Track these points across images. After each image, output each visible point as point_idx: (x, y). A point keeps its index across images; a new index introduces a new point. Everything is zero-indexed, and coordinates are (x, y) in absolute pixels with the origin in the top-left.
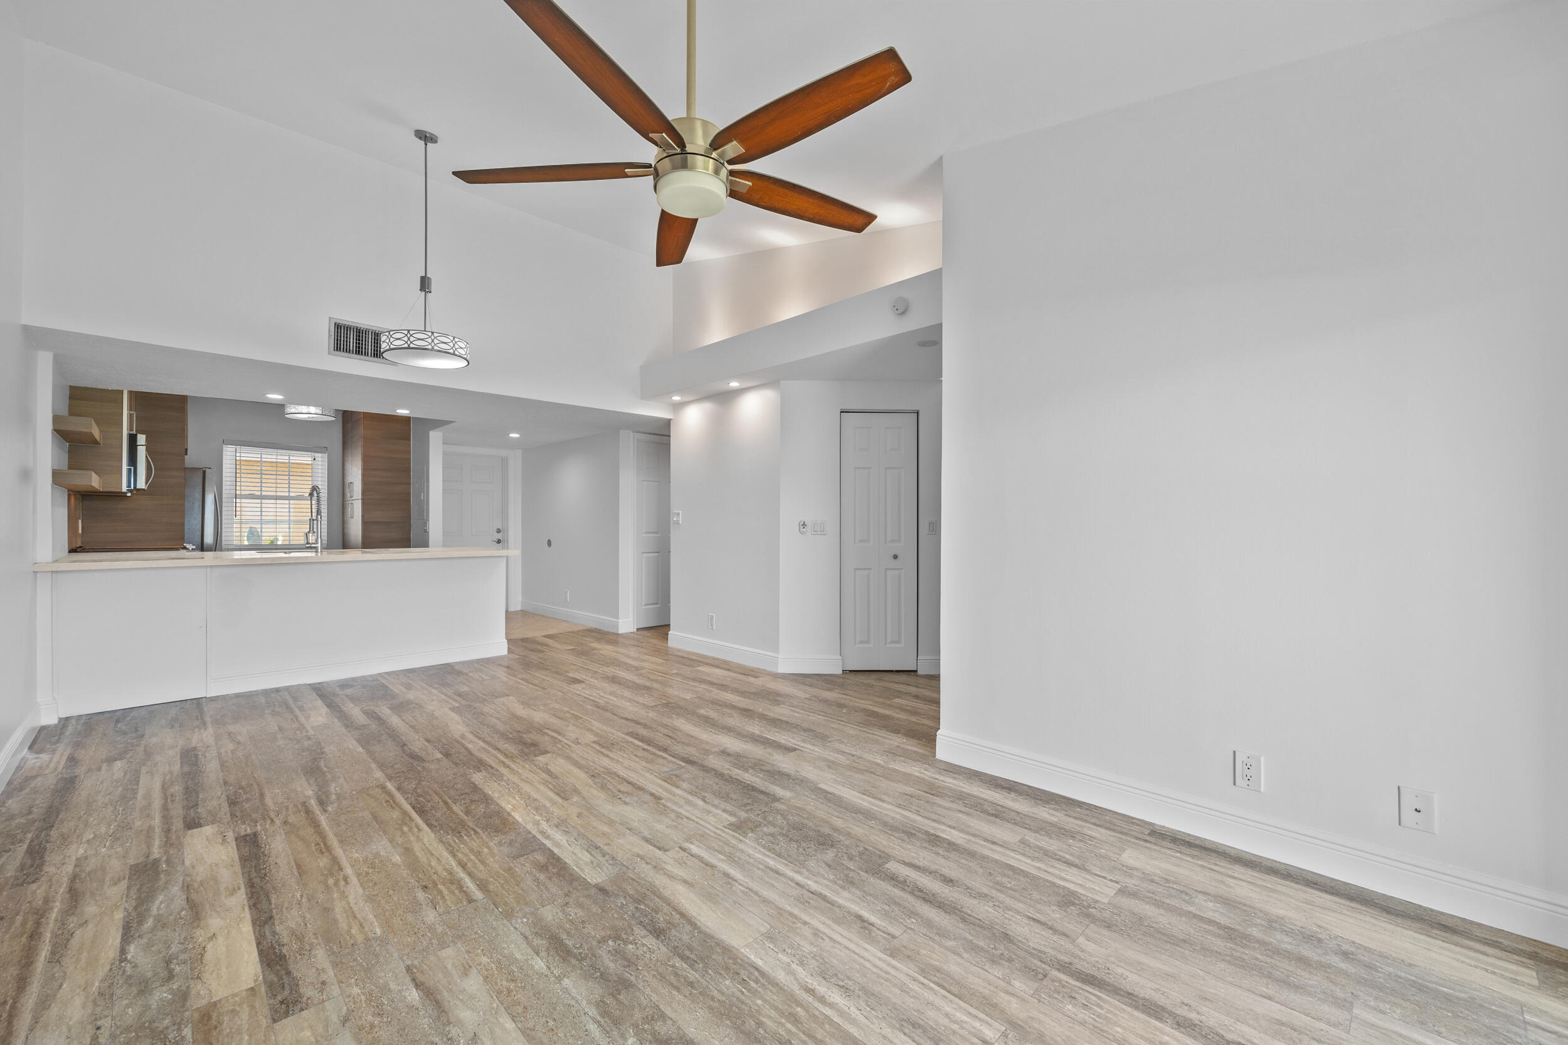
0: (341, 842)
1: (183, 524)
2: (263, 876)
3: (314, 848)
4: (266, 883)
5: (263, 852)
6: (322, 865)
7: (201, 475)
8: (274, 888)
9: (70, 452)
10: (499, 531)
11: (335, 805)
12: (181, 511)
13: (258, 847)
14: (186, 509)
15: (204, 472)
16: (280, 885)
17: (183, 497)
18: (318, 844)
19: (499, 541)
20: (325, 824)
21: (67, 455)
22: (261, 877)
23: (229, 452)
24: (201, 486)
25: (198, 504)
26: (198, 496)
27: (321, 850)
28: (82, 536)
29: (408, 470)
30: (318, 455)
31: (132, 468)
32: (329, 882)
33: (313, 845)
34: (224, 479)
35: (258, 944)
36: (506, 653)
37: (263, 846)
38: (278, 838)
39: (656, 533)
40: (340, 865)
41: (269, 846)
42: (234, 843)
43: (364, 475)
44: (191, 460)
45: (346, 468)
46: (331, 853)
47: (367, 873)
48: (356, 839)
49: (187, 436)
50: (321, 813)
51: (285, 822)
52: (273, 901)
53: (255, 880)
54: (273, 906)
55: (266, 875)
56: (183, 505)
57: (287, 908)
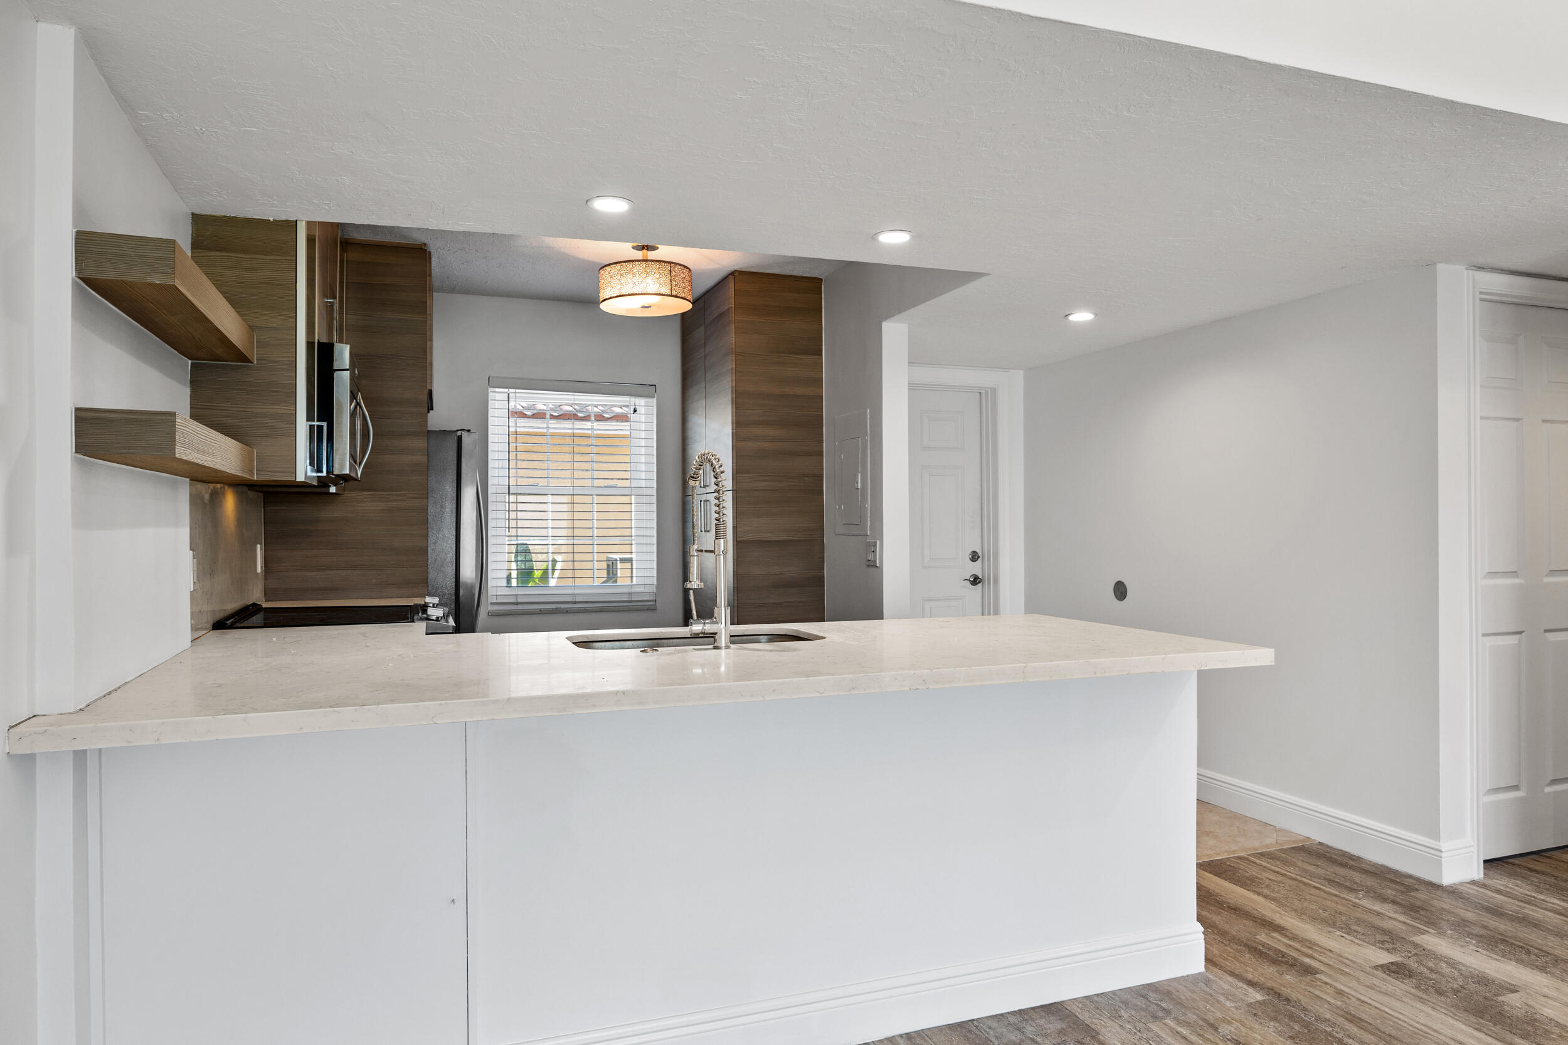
1: (424, 551)
7: (455, 446)
9: (194, 383)
10: (974, 557)
12: (422, 522)
14: (430, 519)
15: (460, 439)
17: (424, 493)
19: (975, 581)
21: (187, 391)
23: (498, 399)
24: (454, 467)
25: (450, 507)
26: (450, 489)
28: (266, 578)
29: (815, 424)
30: (641, 402)
31: (325, 424)
34: (491, 455)
36: (1197, 965)
39: (1514, 574)
43: (737, 438)
44: (441, 417)
45: (690, 425)
49: (431, 364)
56: (425, 510)
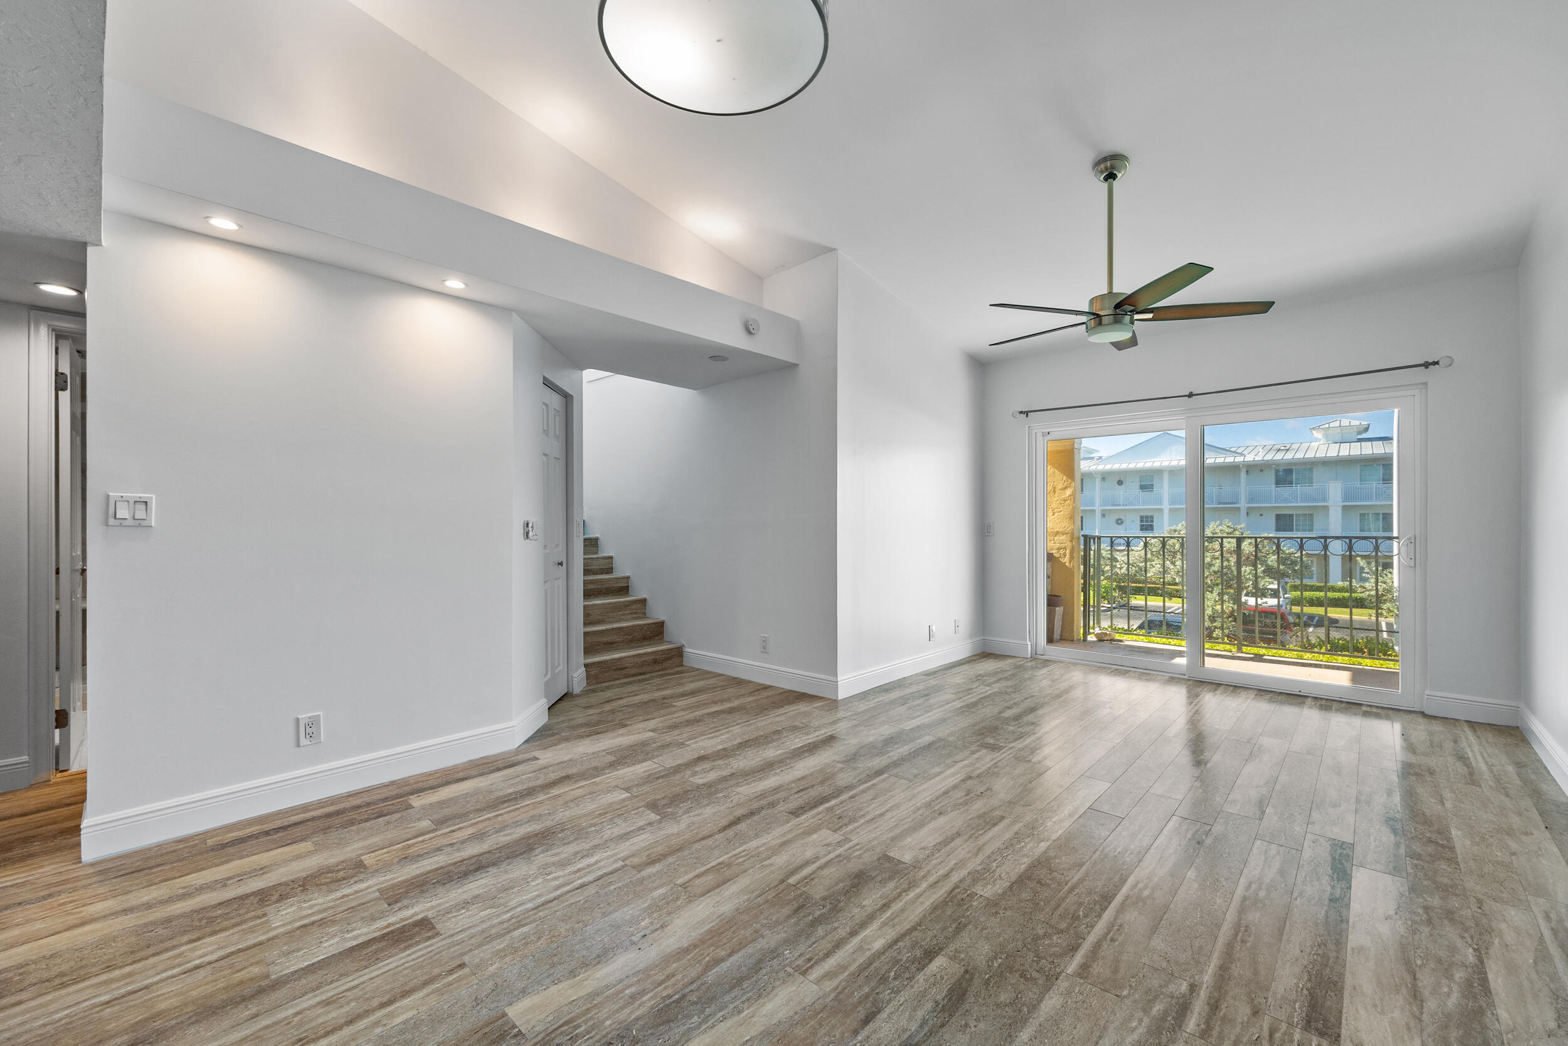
0: (1218, 926)
2: (1322, 946)
3: (1251, 939)
4: (1323, 935)
5: (1310, 980)
6: (1258, 915)
8: (1317, 924)
11: (1172, 988)
13: (1312, 996)
16: (1310, 923)
18: (1242, 941)
20: (1212, 965)
22: (1325, 946)
27: (1246, 931)
32: (1264, 894)
33: (1248, 944)
35: (1350, 888)
37: (1305, 992)
38: (1281, 990)
40: (1242, 902)
41: (1297, 985)
42: (1343, 1032)
46: (1240, 920)
47: (1226, 879)
48: (1202, 917)
50: (1200, 988)
51: (1256, 1013)
52: (1323, 913)
53: (1333, 947)
54: (1325, 908)
55: (1319, 945)
57: (1314, 899)
